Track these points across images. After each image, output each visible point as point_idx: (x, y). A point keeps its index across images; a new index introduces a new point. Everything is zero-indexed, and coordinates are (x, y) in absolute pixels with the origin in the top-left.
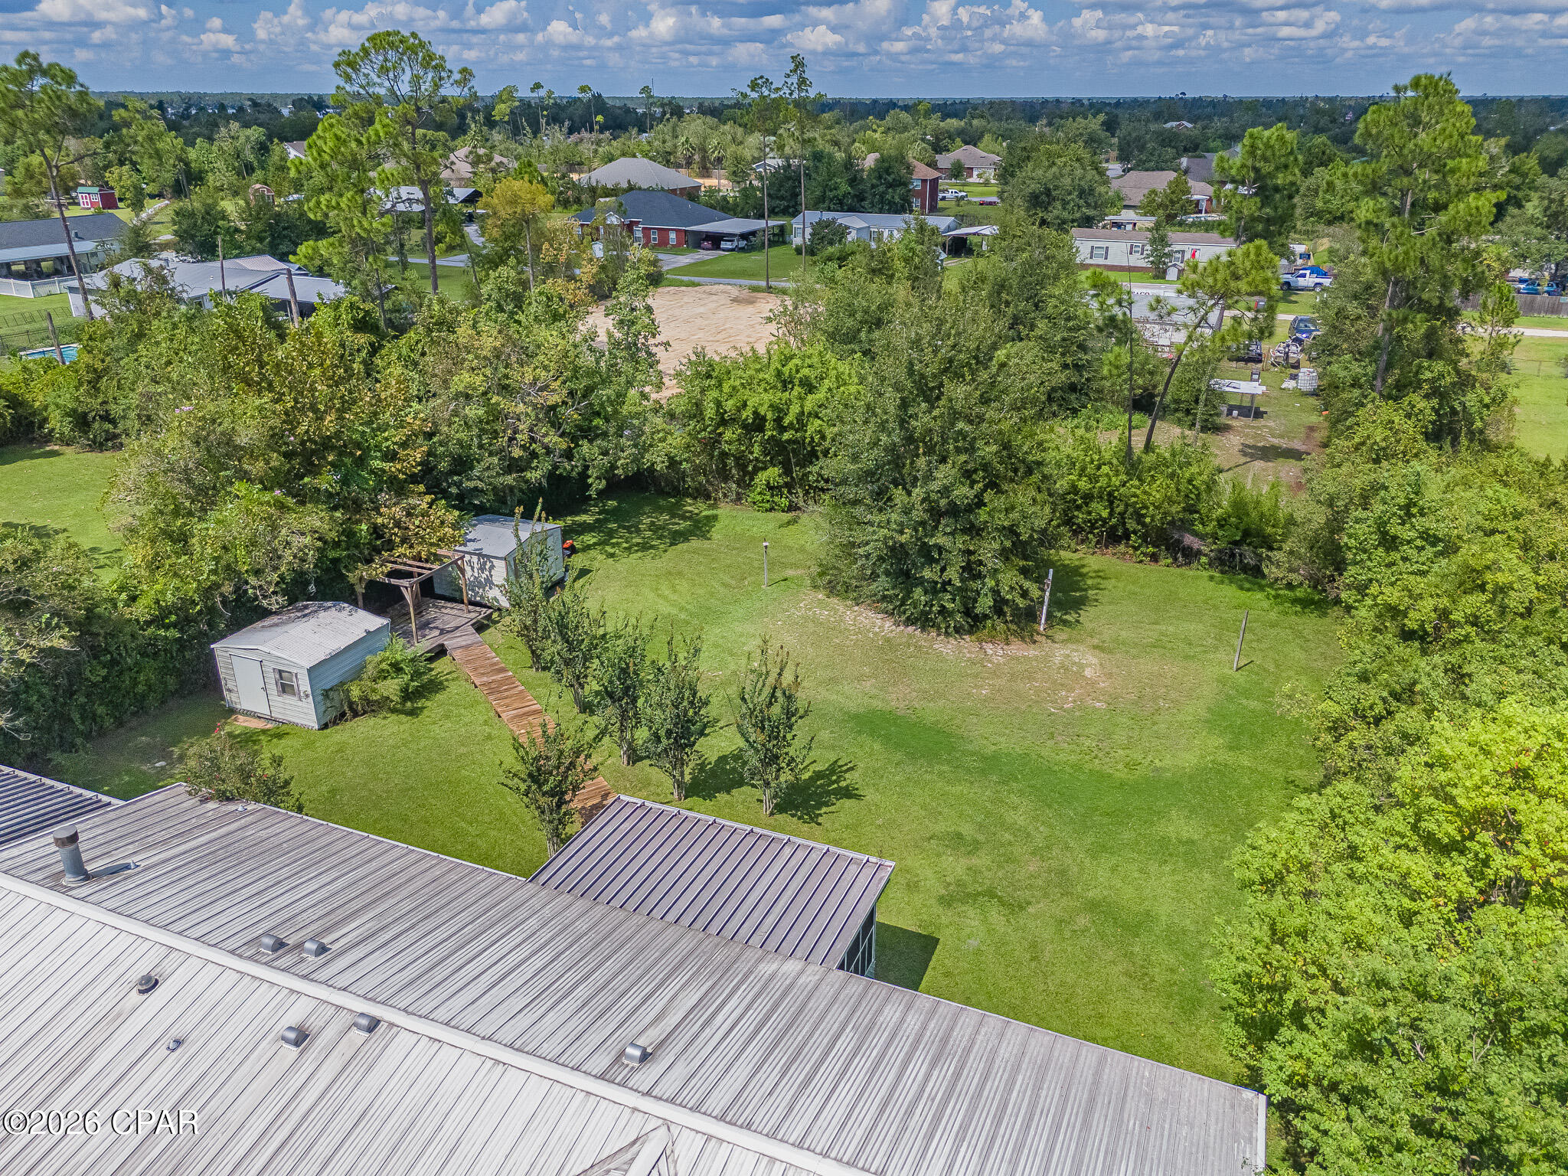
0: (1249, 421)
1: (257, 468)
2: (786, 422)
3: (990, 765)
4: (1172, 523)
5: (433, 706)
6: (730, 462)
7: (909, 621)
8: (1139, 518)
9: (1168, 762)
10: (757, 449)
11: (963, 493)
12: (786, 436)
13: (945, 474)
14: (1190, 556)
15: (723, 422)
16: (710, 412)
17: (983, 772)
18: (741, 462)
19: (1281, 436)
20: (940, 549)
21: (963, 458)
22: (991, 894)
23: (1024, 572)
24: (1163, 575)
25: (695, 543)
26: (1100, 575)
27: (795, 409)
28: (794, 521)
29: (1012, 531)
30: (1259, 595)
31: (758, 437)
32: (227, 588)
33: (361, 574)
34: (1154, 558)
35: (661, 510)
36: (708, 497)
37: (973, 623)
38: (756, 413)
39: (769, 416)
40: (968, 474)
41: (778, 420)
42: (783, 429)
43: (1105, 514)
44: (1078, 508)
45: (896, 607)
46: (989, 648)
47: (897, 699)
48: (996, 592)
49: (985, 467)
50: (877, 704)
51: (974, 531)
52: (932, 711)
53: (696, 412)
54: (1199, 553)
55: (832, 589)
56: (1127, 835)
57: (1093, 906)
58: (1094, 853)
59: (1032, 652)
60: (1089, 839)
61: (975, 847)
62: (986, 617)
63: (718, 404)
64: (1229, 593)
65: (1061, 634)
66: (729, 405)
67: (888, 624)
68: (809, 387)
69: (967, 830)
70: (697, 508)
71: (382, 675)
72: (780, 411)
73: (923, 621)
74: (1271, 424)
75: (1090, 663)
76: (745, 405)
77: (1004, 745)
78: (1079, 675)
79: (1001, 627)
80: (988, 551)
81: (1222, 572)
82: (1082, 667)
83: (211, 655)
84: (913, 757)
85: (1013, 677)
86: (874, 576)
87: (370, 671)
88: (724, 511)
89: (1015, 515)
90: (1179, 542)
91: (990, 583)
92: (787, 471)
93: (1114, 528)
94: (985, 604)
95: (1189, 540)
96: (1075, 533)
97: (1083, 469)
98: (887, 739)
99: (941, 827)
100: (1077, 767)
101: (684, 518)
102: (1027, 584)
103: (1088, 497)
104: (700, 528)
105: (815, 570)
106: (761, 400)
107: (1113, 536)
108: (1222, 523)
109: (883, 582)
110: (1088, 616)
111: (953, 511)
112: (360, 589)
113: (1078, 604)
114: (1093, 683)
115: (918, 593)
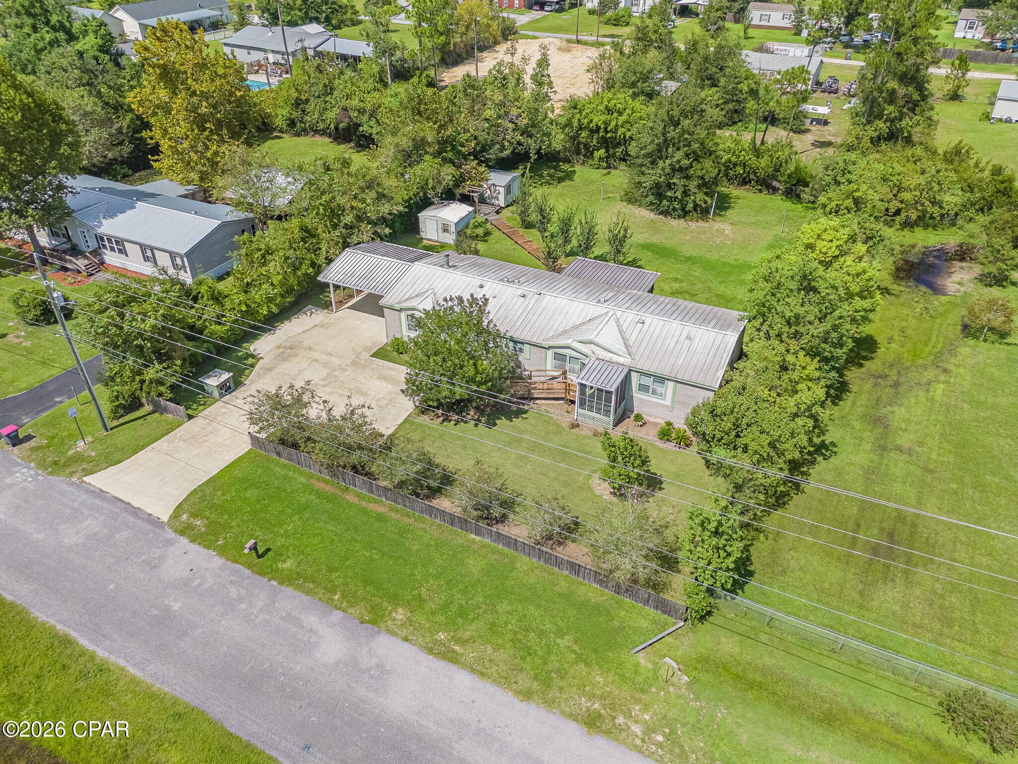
0: (820, 127)
1: (431, 150)
2: (609, 129)
3: (688, 259)
4: (768, 176)
5: (490, 238)
6: (582, 146)
7: (660, 213)
8: (755, 173)
9: (750, 259)
10: (595, 141)
11: (685, 162)
12: (609, 135)
13: (679, 155)
14: (775, 190)
15: (581, 129)
16: (576, 124)
17: (686, 261)
18: (586, 146)
19: (833, 136)
20: (674, 184)
21: (686, 149)
22: (686, 292)
23: (706, 194)
24: (764, 198)
25: (568, 182)
26: (737, 198)
27: (613, 124)
28: (609, 173)
29: (702, 178)
30: (800, 206)
31: (596, 136)
32: (421, 194)
33: (458, 191)
34: (760, 191)
35: (551, 168)
36: (570, 162)
37: (685, 214)
38: (597, 125)
39: (602, 126)
40: (687, 155)
41: (606, 128)
42: (606, 132)
43: (741, 172)
44: (731, 169)
45: (655, 207)
46: (690, 223)
47: (656, 239)
48: (694, 201)
49: (694, 152)
50: (648, 241)
51: (688, 177)
52: (669, 243)
53: (569, 124)
54: (779, 189)
55: (629, 201)
56: (731, 278)
57: (718, 295)
58: (720, 283)
59: (706, 225)
60: (719, 279)
61: (682, 281)
62: (690, 211)
63: (579, 120)
64: (788, 205)
65: (718, 219)
66: (586, 121)
67: (652, 215)
68: (620, 113)
69: (679, 277)
70: (565, 167)
71: (476, 227)
72: (606, 124)
73: (666, 213)
74: (831, 129)
75: (727, 228)
76: (592, 121)
77: (694, 253)
78: (723, 233)
79: (695, 215)
80: (693, 185)
81: (787, 197)
82: (724, 230)
83: (417, 219)
84: (662, 257)
85: (698, 233)
86: (647, 196)
87: (471, 226)
88: (577, 168)
89: (704, 172)
90: (770, 184)
91: (692, 198)
92: (607, 151)
93: (745, 178)
94: (690, 206)
95: (775, 183)
96: (729, 180)
97: (734, 153)
98: (653, 252)
99: (671, 276)
100: (718, 260)
101: (560, 171)
102: (706, 198)
103: (735, 165)
104: (569, 176)
105: (623, 193)
106: (598, 119)
107: (745, 182)
108: (789, 176)
109: (651, 198)
110: (729, 213)
111: (681, 169)
112: (458, 196)
113: (726, 209)
114: (727, 235)
115: (665, 202)
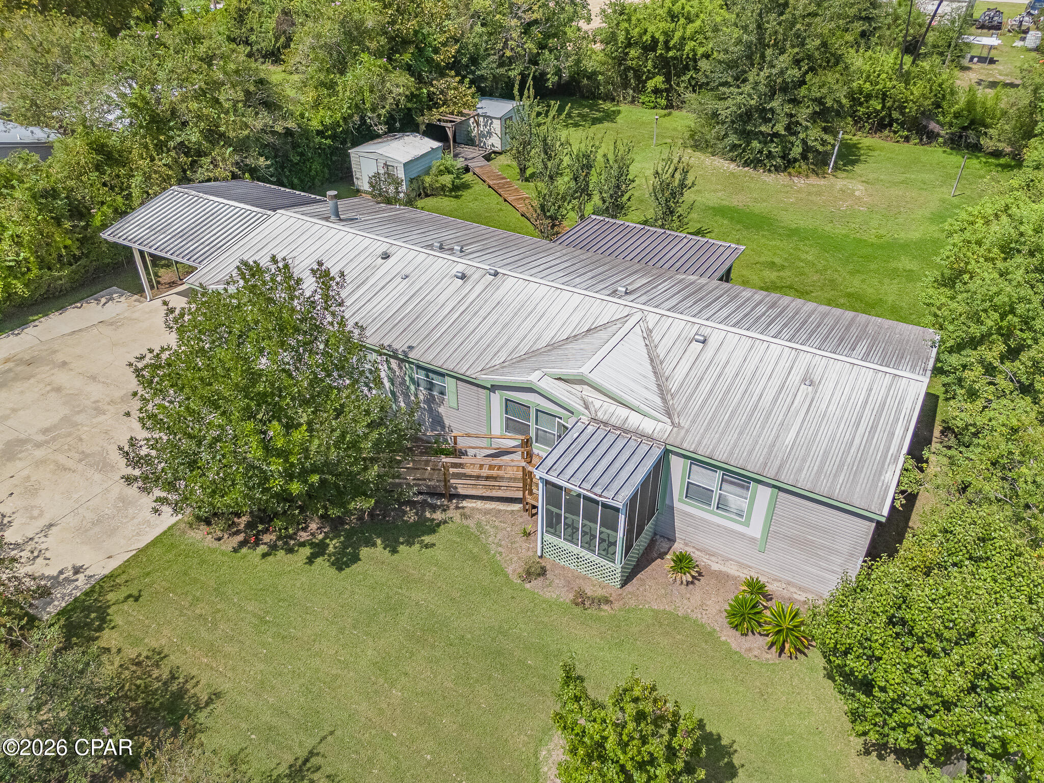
0: (985, 65)
1: (373, 45)
2: (672, 43)
3: (793, 233)
4: (923, 113)
5: (466, 194)
6: (631, 74)
7: (746, 164)
8: (901, 109)
9: (902, 235)
10: (650, 63)
11: (794, 73)
12: (671, 54)
13: (783, 61)
14: (932, 137)
15: (629, 45)
16: (621, 38)
17: (789, 236)
18: (638, 73)
19: (1007, 75)
20: (772, 110)
21: (796, 50)
22: (790, 287)
23: (825, 130)
24: (913, 150)
25: (606, 124)
26: (869, 148)
27: (678, 34)
28: (670, 114)
29: (820, 101)
30: (975, 161)
31: (651, 55)
32: (356, 118)
33: (424, 119)
34: (907, 139)
35: (586, 106)
36: (613, 100)
37: (787, 164)
38: (653, 37)
39: (662, 39)
40: (797, 62)
41: (666, 43)
42: (668, 49)
43: (879, 107)
44: (861, 104)
45: (737, 153)
46: (796, 179)
47: (737, 201)
48: (804, 142)
49: (810, 57)
50: (724, 203)
51: (795, 101)
52: (759, 208)
53: (611, 39)
54: (938, 135)
55: (696, 147)
56: (873, 266)
57: (849, 295)
58: (852, 273)
59: (822, 182)
60: (851, 267)
61: (783, 267)
62: (795, 160)
63: (627, 32)
64: (955, 160)
65: (840, 174)
66: (635, 32)
67: (732, 166)
68: (690, 20)
69: (777, 260)
70: (607, 106)
71: (441, 173)
72: (668, 35)
73: (755, 163)
74: (1001, 67)
75: (859, 189)
76: (646, 31)
77: (802, 224)
78: (853, 194)
79: (804, 167)
80: (803, 114)
81: (952, 149)
82: (854, 191)
83: (348, 156)
84: (747, 228)
85: (809, 194)
86: (726, 135)
87: (434, 170)
88: (623, 107)
89: (824, 90)
90: (925, 127)
91: (802, 136)
92: (668, 80)
93: (883, 118)
94: (797, 151)
95: (933, 126)
96: (856, 122)
97: (868, 77)
98: (732, 219)
99: (762, 259)
100: (846, 236)
101: (600, 112)
102: (826, 137)
103: (869, 97)
104: (610, 117)
105: (687, 135)
106: (656, 29)
107: (882, 125)
108: (957, 115)
109: (733, 139)
110: (858, 168)
111: (784, 89)
112: (423, 127)
113: (853, 163)
114: (859, 198)
115: (756, 144)
